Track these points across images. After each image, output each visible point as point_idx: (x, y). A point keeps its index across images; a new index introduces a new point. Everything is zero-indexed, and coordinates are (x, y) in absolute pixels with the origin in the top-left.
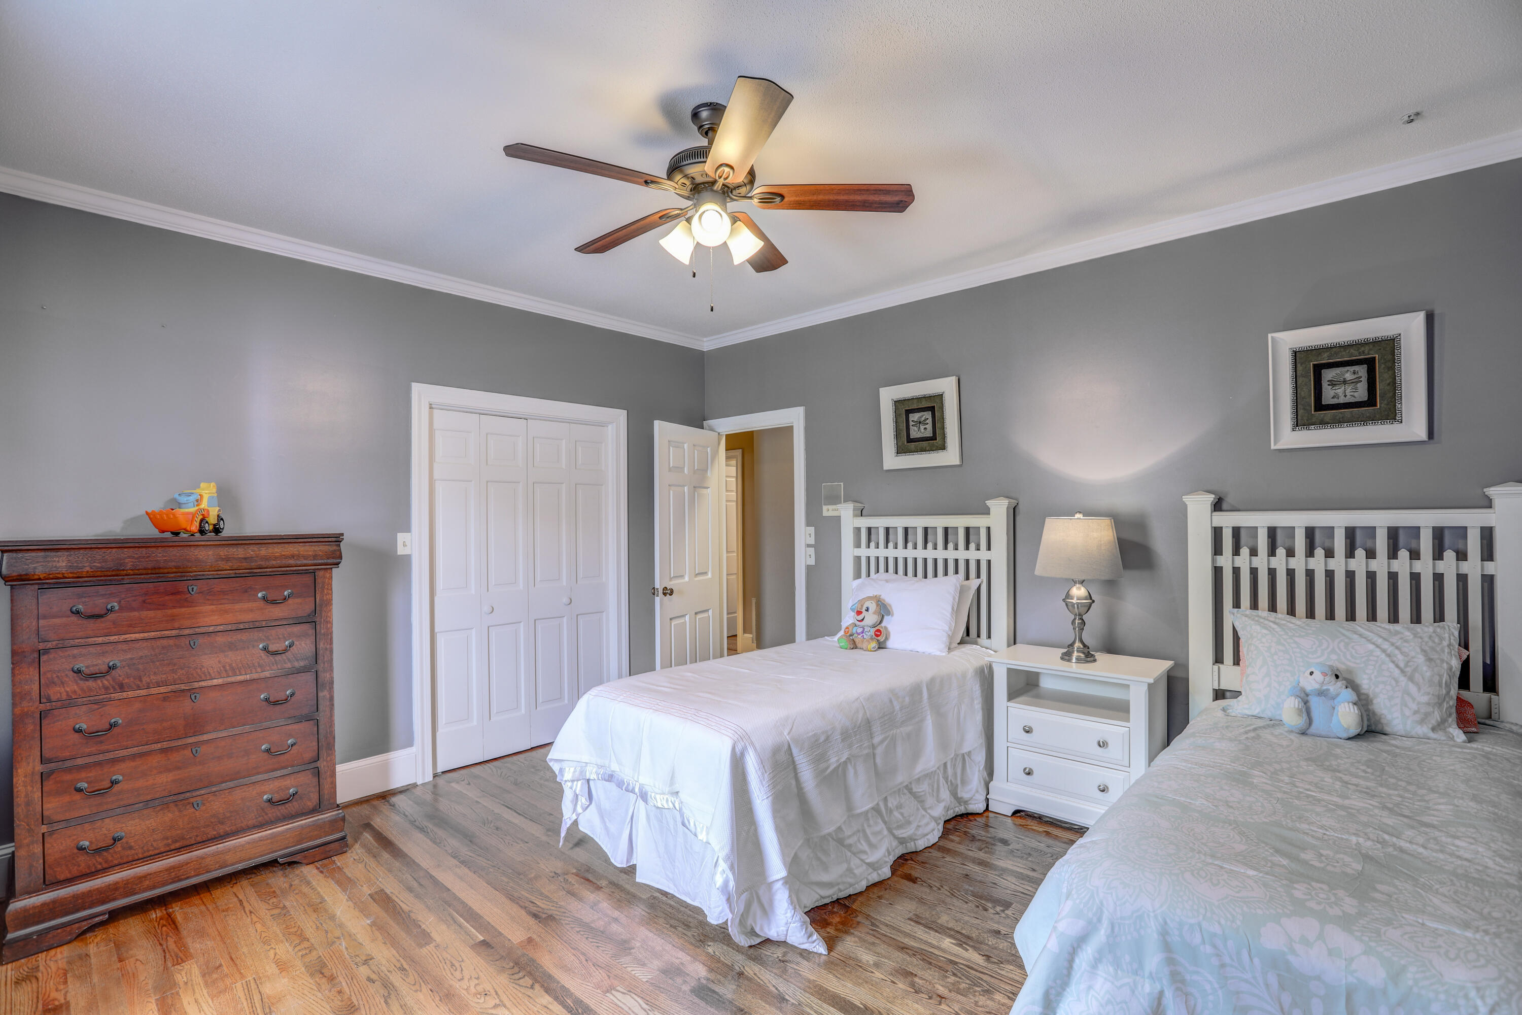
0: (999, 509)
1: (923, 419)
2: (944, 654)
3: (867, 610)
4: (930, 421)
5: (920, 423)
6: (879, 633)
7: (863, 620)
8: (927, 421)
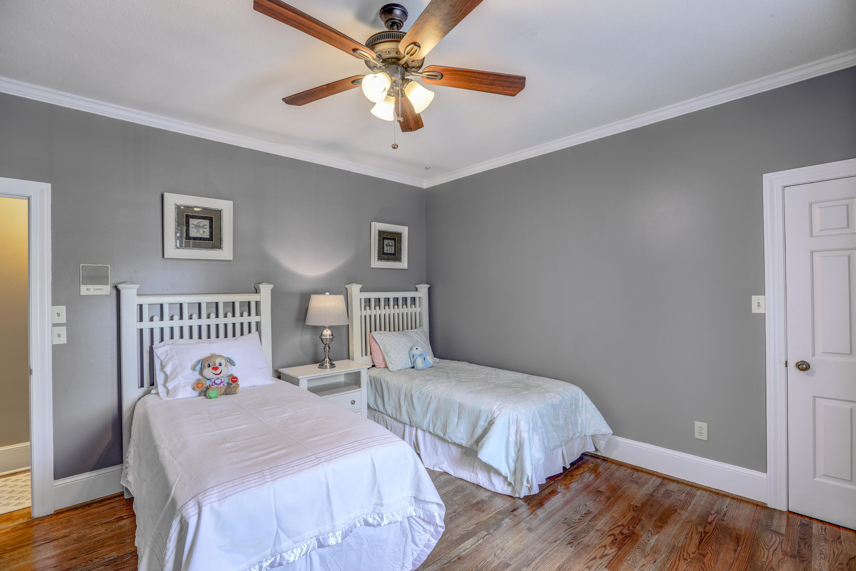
0: (266, 290)
1: (202, 224)
2: (274, 382)
3: (220, 365)
4: (208, 226)
5: (199, 227)
6: (235, 380)
7: (220, 373)
8: (206, 227)
